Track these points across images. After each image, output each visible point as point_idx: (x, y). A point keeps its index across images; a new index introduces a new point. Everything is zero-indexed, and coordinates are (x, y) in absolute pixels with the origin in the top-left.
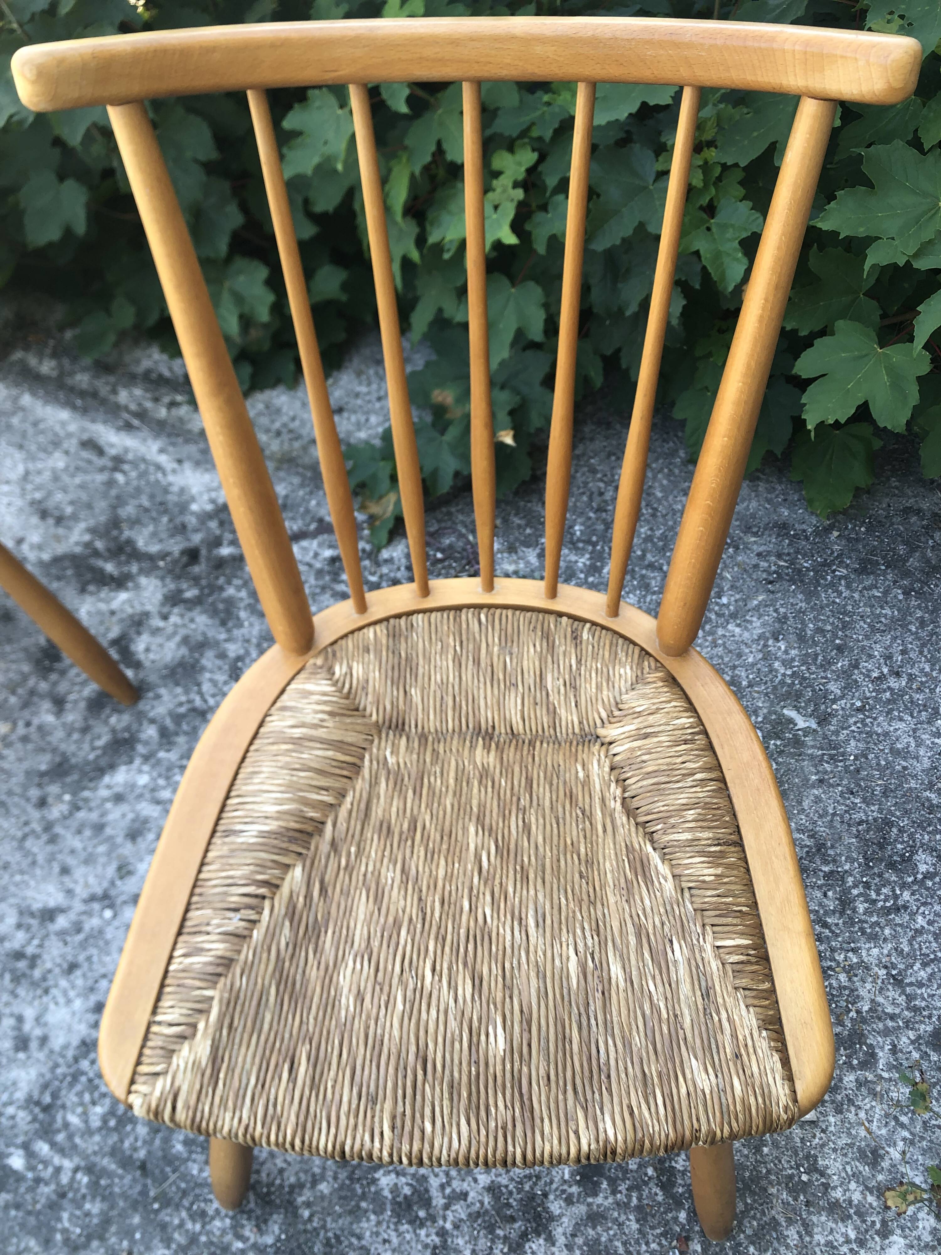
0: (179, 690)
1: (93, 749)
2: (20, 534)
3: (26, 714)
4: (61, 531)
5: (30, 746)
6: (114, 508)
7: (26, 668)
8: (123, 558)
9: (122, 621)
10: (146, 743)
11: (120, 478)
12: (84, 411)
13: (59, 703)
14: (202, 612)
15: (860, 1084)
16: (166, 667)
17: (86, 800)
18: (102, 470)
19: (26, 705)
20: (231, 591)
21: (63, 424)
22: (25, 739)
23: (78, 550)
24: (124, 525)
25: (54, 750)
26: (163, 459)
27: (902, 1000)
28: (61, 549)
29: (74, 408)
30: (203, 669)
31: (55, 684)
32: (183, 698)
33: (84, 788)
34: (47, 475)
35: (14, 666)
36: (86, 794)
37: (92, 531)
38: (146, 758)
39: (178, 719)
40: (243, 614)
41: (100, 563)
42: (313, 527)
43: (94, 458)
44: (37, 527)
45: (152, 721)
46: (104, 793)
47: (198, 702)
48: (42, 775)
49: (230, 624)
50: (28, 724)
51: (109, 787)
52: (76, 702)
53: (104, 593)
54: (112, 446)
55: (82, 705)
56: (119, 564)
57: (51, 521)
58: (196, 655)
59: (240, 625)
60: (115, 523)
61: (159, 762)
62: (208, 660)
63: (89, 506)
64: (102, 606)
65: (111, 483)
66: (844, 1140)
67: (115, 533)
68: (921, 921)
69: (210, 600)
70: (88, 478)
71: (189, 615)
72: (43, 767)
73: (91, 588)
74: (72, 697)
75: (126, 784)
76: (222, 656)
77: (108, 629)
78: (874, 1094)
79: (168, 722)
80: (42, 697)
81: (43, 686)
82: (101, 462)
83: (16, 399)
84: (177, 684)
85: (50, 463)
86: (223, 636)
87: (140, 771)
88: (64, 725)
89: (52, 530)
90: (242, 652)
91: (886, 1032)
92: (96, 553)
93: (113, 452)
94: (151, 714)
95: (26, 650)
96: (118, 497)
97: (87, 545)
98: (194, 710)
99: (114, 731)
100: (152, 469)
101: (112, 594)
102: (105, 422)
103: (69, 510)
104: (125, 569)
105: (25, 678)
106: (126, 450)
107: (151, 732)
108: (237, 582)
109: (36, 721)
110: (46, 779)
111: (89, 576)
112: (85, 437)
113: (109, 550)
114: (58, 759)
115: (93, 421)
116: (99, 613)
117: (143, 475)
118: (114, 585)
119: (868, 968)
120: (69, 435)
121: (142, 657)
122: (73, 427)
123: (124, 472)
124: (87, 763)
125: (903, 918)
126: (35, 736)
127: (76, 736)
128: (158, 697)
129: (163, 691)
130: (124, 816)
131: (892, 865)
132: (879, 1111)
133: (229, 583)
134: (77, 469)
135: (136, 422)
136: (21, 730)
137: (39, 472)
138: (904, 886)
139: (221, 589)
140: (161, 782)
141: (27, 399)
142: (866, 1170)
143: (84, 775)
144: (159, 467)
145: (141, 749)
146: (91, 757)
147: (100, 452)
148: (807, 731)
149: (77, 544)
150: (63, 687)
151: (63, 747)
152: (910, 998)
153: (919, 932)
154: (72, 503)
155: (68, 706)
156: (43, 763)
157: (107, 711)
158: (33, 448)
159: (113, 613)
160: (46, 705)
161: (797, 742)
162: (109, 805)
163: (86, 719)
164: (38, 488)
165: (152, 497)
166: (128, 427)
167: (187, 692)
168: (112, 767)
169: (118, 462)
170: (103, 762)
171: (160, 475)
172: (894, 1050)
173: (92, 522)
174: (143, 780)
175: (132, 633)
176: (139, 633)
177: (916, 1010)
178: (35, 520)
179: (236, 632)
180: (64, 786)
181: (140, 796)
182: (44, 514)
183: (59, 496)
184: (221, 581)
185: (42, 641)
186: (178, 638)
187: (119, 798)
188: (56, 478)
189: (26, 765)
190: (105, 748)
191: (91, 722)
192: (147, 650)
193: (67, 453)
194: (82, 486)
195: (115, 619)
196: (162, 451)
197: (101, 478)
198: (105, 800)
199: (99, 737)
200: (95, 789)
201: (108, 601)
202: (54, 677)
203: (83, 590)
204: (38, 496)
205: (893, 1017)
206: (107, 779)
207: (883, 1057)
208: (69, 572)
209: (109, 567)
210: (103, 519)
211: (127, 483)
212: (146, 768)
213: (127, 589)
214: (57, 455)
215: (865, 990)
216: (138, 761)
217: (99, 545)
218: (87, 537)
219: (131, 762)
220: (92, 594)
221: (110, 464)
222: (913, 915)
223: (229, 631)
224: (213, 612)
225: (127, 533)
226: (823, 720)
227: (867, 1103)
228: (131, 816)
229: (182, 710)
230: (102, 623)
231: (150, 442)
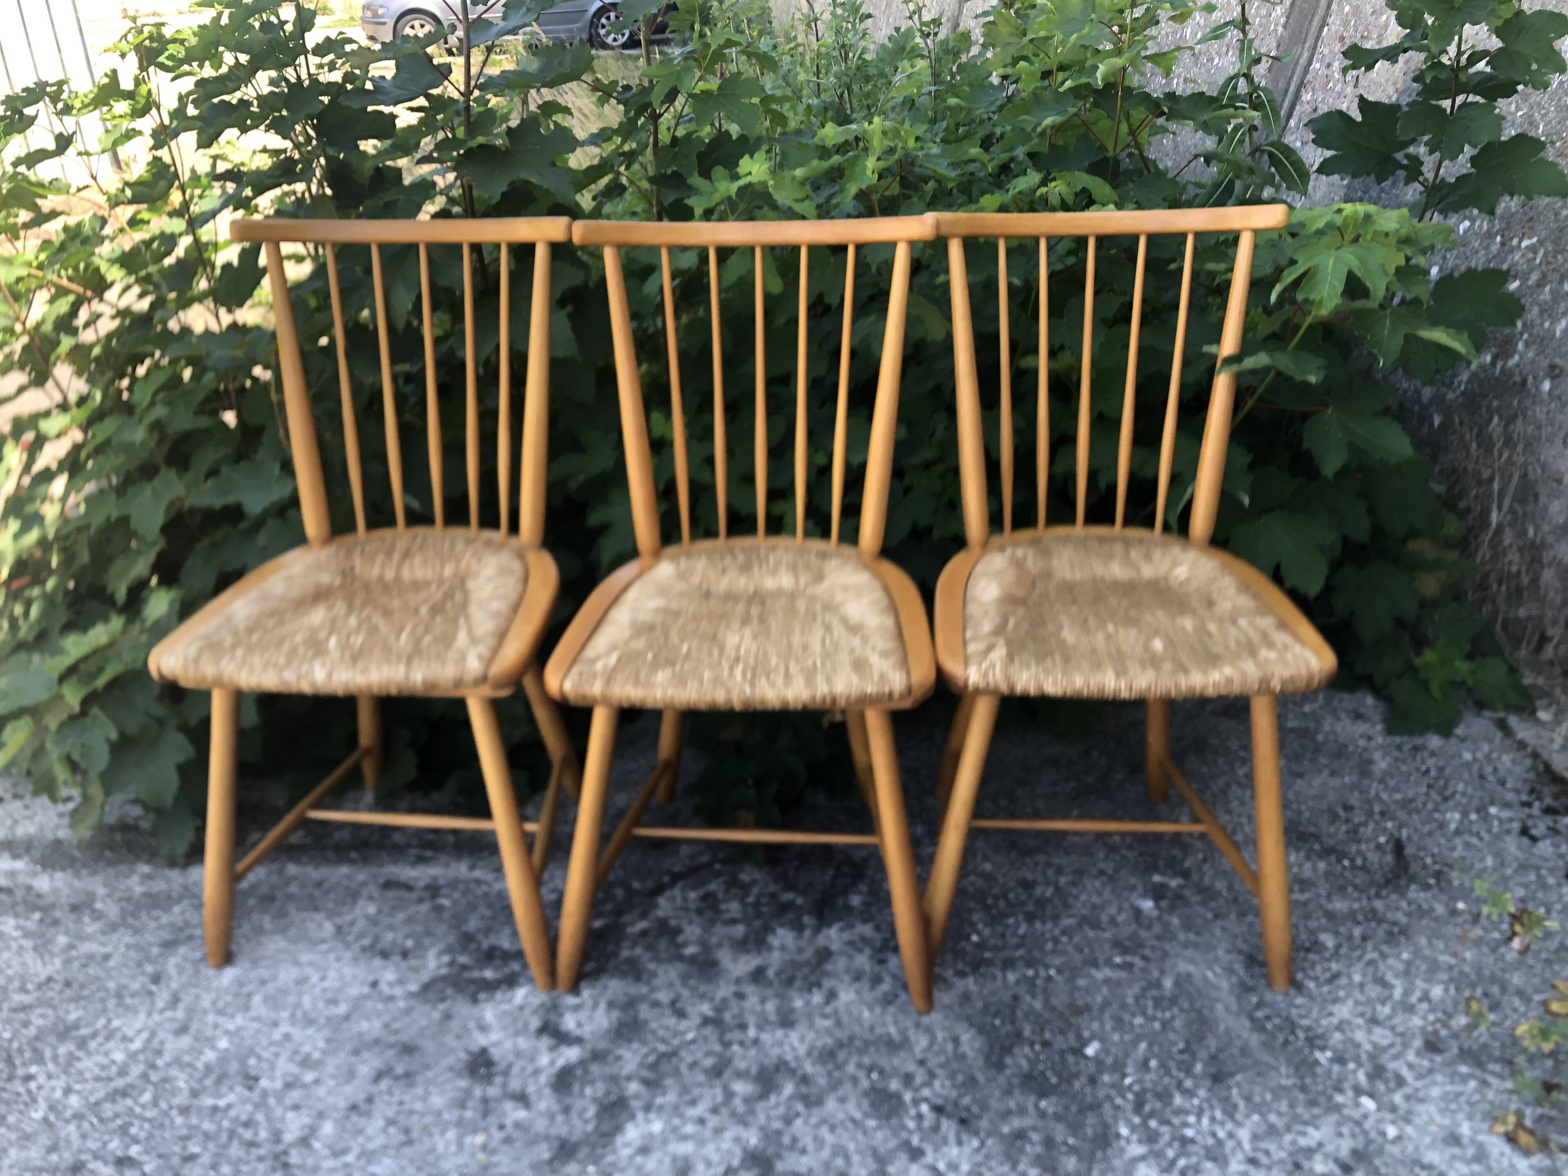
0: (635, 1045)
1: (586, 1122)
2: (371, 978)
3: (492, 1119)
4: (414, 962)
5: (518, 1145)
6: (458, 926)
7: (463, 1083)
8: (498, 962)
9: (535, 1012)
10: (637, 1096)
11: (446, 902)
12: (366, 860)
13: (522, 1099)
14: (612, 976)
15: (1408, 1098)
16: (608, 1031)
17: (613, 1165)
18: (420, 900)
19: (486, 1114)
20: (625, 953)
21: (349, 877)
22: (508, 1140)
23: (444, 971)
24: (480, 937)
25: (547, 1138)
26: (478, 874)
27: (1387, 1032)
28: (425, 976)
29: (353, 862)
30: (646, 1022)
31: (504, 1085)
32: (645, 1050)
33: (603, 1156)
34: (361, 924)
35: (448, 1087)
36: (610, 1159)
37: (449, 950)
38: (648, 1108)
39: (654, 1067)
40: (652, 966)
41: (476, 974)
42: (666, 879)
43: (406, 895)
44: (385, 968)
45: (629, 1078)
46: (625, 1153)
47: (662, 1048)
48: (550, 1162)
49: (645, 977)
50: (502, 1127)
51: (626, 1145)
52: (539, 1092)
53: (499, 995)
54: (417, 879)
55: (547, 1091)
56: (497, 969)
57: (397, 958)
58: (631, 1013)
59: (654, 975)
60: (467, 939)
61: (661, 1108)
62: (644, 1011)
63: (429, 933)
64: (505, 1007)
65: (438, 909)
66: (1427, 1140)
67: (473, 946)
68: (1357, 978)
69: (611, 965)
70: (411, 911)
71: (599, 985)
72: (546, 1156)
73: (482, 996)
74: (531, 1089)
75: (643, 1137)
76: (656, 1004)
77: (526, 1024)
78: (1422, 1101)
79: (645, 1073)
80: (499, 1100)
81: (493, 1091)
82: (415, 895)
83: (280, 872)
84: (630, 1041)
85: (358, 912)
86: (644, 990)
87: (648, 1121)
88: (541, 1114)
89: (404, 965)
90: (672, 995)
91: (1396, 1057)
92: (464, 968)
93: (422, 884)
94: (624, 1072)
95: (451, 1069)
96: (454, 916)
97: (452, 964)
98: (663, 1055)
99: (595, 1100)
100: (473, 886)
101: (509, 994)
102: (395, 863)
103: (409, 943)
104: (507, 970)
105: (468, 1093)
106: (435, 878)
107: (634, 1087)
108: (627, 943)
109: (508, 1122)
110: (556, 1164)
111: (472, 988)
112: (382, 880)
113: (478, 960)
114: (556, 1144)
115: (381, 866)
116: (505, 1013)
117: (466, 892)
118: (504, 987)
119: (1349, 1023)
120: (364, 884)
121: (578, 1032)
122: (361, 877)
123: (446, 896)
124: (588, 1136)
125: (1343, 981)
126: (516, 1134)
127: (560, 1118)
128: (619, 1058)
129: (621, 1052)
130: (660, 1162)
131: (1308, 950)
132: (1433, 1109)
133: (618, 946)
134: (394, 908)
135: (428, 853)
136: (498, 1136)
137: (352, 923)
138: (1329, 960)
139: (615, 954)
140: (676, 1122)
141: (292, 869)
142: (1456, 1151)
143: (594, 1146)
144: (478, 882)
145: (635, 1104)
146: (590, 1128)
147: (409, 888)
148: (1181, 887)
149: (439, 967)
150: (515, 1084)
151: (553, 1131)
152: (1392, 1028)
153: (1362, 985)
154: (407, 936)
155: (533, 1098)
156: (544, 1152)
157: (576, 1087)
158: (330, 905)
159: (521, 1008)
160: (508, 1106)
161: (1178, 896)
162: (639, 1160)
163: (559, 1101)
164: (361, 935)
165: (490, 906)
166: (421, 860)
167: (644, 1043)
168: (619, 1128)
169: (433, 890)
170: (605, 1127)
171: (485, 888)
172: (1410, 1066)
173: (441, 945)
174: (657, 1126)
175: (553, 1017)
176: (561, 1015)
177: (1402, 1035)
178: (377, 962)
179: (657, 982)
180: (579, 1162)
181: (665, 1141)
182: (385, 955)
183: (389, 936)
184: (610, 948)
185: (463, 1055)
186: (602, 1007)
187: (644, 1150)
188: (373, 921)
189: (526, 1161)
190: (598, 1116)
191: (568, 1101)
192: (579, 1025)
193: (371, 898)
194: (409, 920)
195: (527, 1012)
196: (472, 868)
197: (424, 908)
198: (631, 1158)
199: (584, 1110)
200: (615, 1152)
201: (510, 1000)
202: (498, 1080)
203: (475, 1001)
204: (366, 942)
205: (1391, 1046)
206: (619, 1140)
207: (1405, 1072)
208: (449, 992)
209: (489, 974)
210: (452, 938)
211: (455, 903)
212: (652, 1116)
213: (520, 985)
214: (361, 903)
215: (1360, 1036)
216: (640, 1116)
217: (463, 959)
218: (446, 959)
219: (632, 1117)
220: (487, 1001)
221: (426, 894)
222: (1349, 976)
223: (648, 983)
224: (623, 975)
225: (485, 944)
226: (1186, 874)
227: (1421, 1108)
228: (667, 1160)
229: (651, 1059)
230: (515, 1020)
231: (454, 865)
